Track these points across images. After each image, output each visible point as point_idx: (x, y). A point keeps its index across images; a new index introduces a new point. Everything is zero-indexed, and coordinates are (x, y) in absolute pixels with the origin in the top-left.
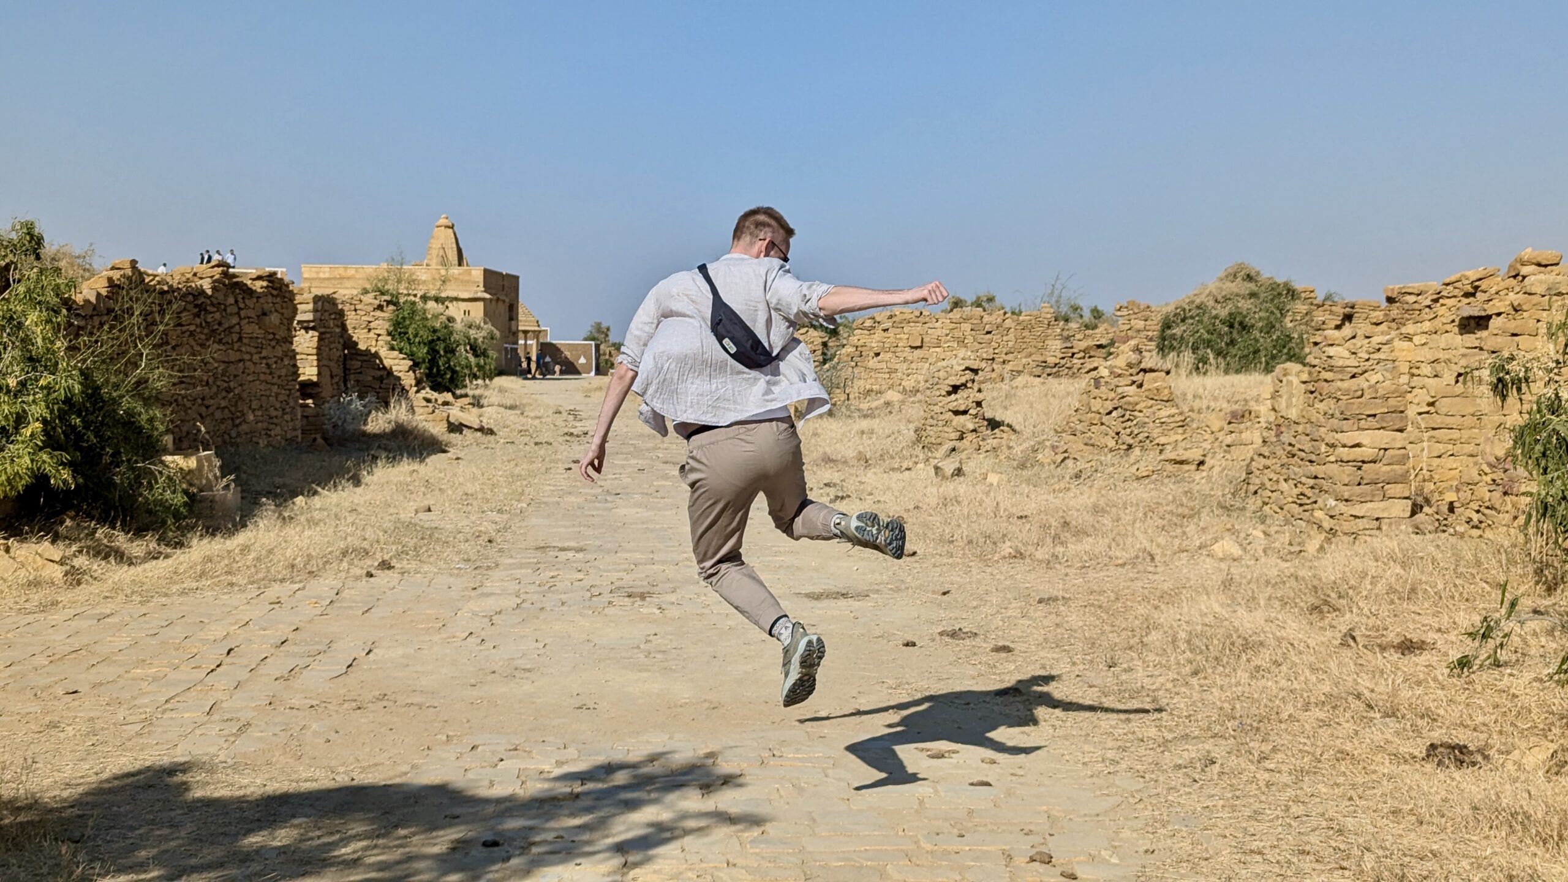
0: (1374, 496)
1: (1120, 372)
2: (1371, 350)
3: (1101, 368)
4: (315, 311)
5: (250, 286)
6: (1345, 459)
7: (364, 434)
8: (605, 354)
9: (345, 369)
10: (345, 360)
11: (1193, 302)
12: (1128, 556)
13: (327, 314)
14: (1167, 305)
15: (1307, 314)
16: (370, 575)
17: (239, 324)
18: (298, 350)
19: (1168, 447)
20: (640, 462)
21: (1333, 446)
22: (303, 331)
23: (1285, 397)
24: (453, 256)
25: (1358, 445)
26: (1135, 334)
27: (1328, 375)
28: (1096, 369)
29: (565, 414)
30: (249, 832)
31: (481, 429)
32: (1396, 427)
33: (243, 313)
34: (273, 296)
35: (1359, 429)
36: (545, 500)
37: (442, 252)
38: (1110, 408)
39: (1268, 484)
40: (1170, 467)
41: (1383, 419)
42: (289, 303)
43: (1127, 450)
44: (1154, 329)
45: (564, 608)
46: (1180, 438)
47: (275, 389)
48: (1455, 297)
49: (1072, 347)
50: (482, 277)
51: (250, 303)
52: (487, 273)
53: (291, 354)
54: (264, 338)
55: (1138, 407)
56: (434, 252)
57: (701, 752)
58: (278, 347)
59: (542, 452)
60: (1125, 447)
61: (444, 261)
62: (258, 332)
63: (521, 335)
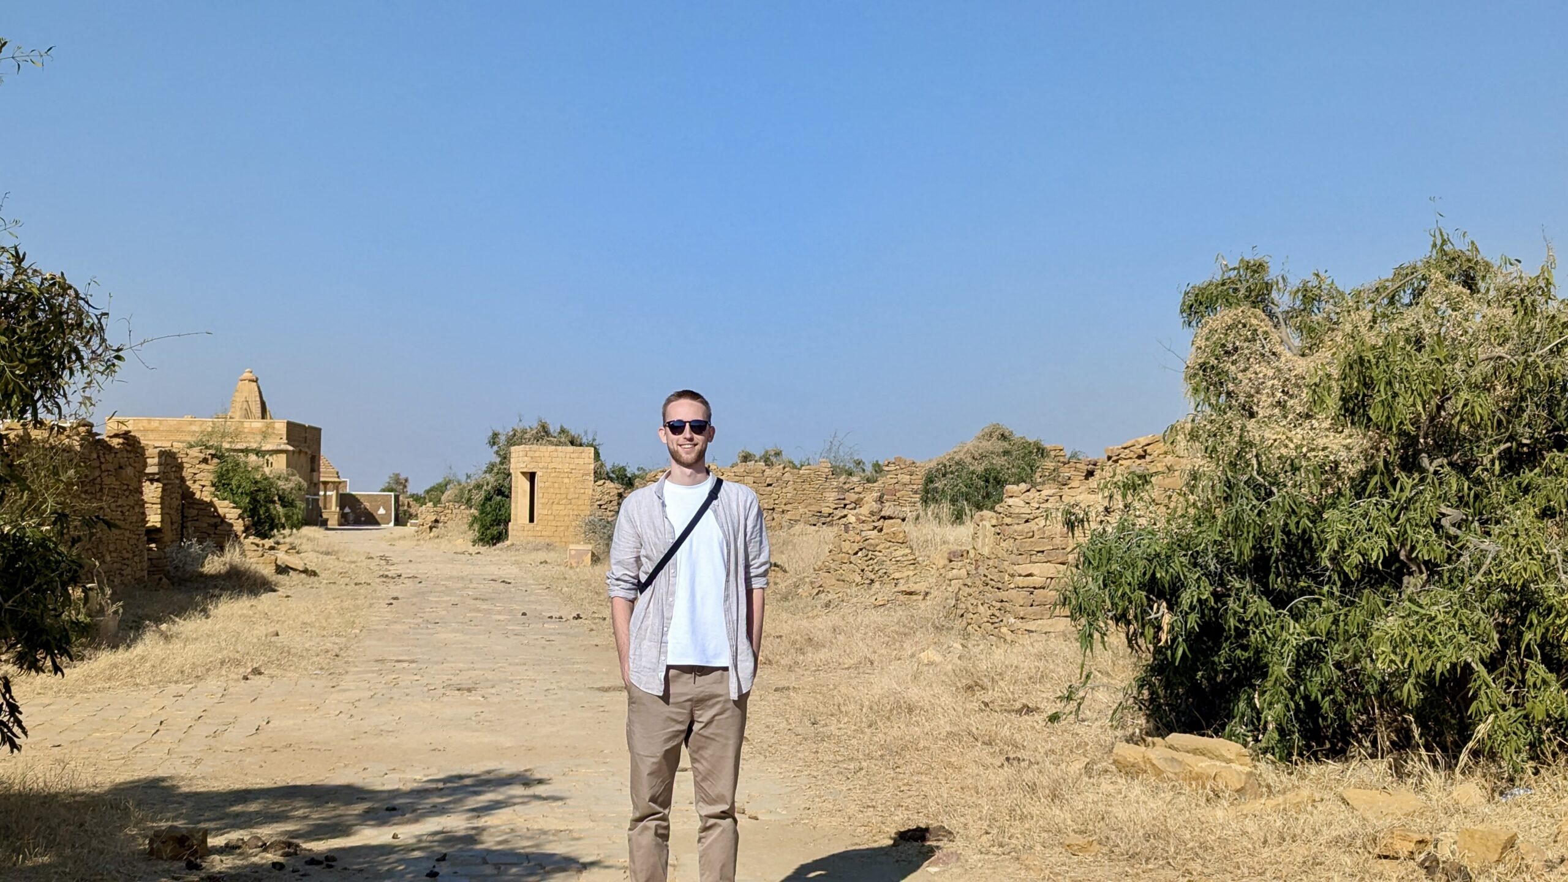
0: (1043, 615)
1: (864, 518)
2: (1041, 501)
3: (849, 516)
4: (160, 464)
5: (109, 443)
6: (1020, 586)
7: (202, 575)
8: (403, 505)
9: (183, 516)
10: (183, 508)
11: (953, 459)
12: (852, 662)
13: (169, 467)
14: (930, 461)
15: (1054, 470)
16: (246, 678)
17: (100, 476)
18: (146, 500)
19: (901, 581)
20: (453, 598)
21: (1012, 576)
22: (148, 483)
23: (981, 538)
24: (256, 409)
25: (1030, 575)
26: (901, 488)
27: (1008, 520)
28: (845, 516)
29: (377, 560)
30: (231, 805)
31: (305, 571)
32: (1059, 561)
33: (103, 467)
34: (127, 451)
35: (1031, 562)
36: (375, 627)
37: (245, 406)
38: (857, 549)
39: (971, 608)
40: (902, 597)
41: (1049, 555)
42: (141, 457)
43: (870, 584)
44: (919, 483)
45: (409, 698)
46: (911, 573)
47: (127, 534)
48: (1131, 458)
49: (844, 499)
50: (285, 429)
51: (110, 458)
52: (290, 425)
53: (141, 503)
54: (120, 489)
55: (878, 548)
56: (238, 405)
57: (522, 769)
58: (131, 497)
59: (362, 591)
60: (868, 581)
61: (247, 414)
62: (116, 484)
63: (322, 487)
